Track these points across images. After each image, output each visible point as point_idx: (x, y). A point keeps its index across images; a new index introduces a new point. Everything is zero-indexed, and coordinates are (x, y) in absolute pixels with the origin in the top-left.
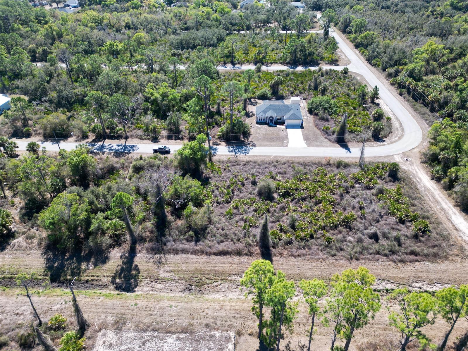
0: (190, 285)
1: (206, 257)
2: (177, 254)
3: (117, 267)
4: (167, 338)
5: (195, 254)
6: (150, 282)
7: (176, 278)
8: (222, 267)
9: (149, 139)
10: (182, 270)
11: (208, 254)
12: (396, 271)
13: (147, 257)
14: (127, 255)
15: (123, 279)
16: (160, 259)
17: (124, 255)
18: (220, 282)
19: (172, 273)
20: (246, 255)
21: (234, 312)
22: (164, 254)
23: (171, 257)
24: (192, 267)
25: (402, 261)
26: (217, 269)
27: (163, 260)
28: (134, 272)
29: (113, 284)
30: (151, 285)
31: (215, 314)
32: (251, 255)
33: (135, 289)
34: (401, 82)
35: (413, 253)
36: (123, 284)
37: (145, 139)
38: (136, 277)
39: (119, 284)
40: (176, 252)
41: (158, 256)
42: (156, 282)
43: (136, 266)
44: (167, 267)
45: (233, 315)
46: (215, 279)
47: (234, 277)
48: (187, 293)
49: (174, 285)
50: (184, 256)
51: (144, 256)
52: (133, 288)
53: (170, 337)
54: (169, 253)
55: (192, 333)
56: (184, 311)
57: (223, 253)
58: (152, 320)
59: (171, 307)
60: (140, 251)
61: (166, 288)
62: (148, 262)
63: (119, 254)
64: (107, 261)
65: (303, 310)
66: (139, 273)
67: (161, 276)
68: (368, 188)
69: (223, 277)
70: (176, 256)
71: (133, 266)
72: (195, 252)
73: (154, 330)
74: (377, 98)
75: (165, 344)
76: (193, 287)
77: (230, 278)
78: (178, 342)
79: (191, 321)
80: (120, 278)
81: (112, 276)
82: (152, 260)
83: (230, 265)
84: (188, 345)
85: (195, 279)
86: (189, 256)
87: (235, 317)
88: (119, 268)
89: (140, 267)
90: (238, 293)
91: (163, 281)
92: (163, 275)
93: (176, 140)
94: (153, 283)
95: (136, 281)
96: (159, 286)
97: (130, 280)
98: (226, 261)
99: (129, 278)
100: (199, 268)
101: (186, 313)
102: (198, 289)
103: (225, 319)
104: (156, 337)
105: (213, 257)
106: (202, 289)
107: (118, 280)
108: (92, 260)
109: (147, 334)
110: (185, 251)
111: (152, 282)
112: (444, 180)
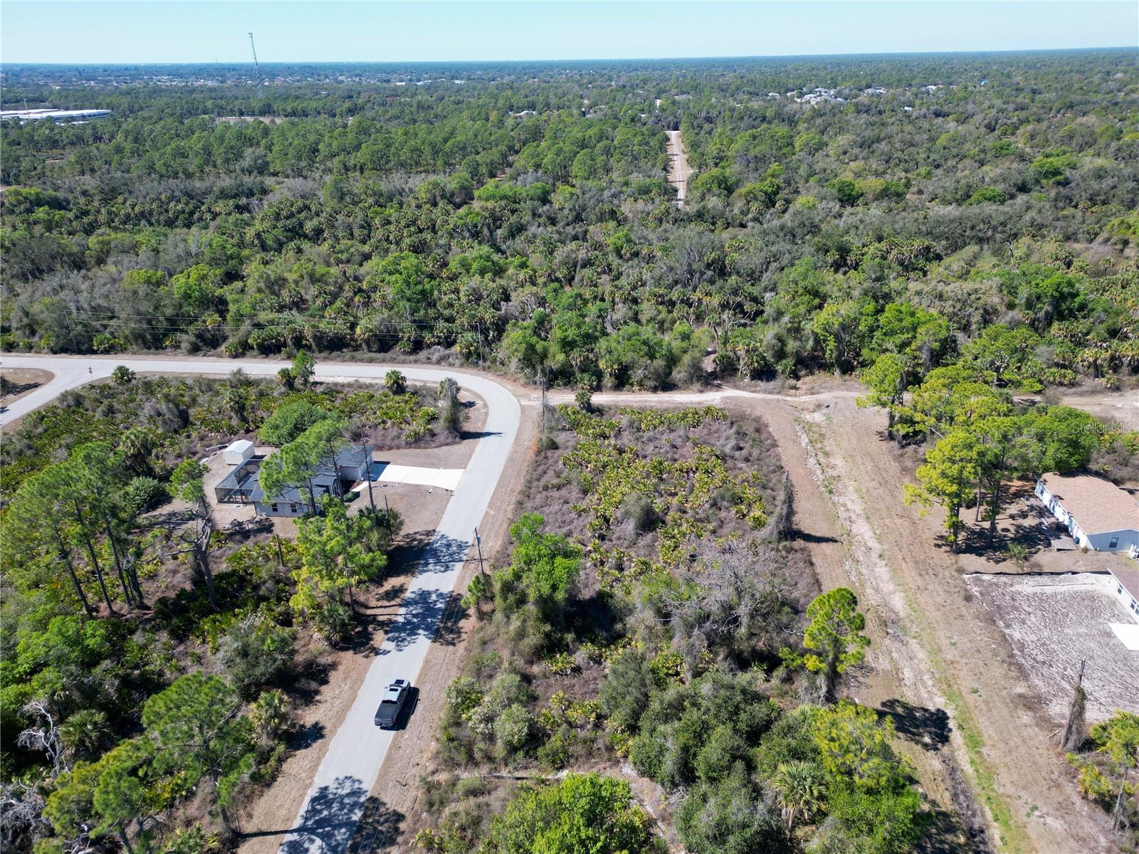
15: (921, 731)
36: (931, 732)
39: (933, 737)
53: (1011, 636)
56: (954, 627)
59: (953, 644)
73: (1011, 656)
80: (921, 735)
81: (923, 748)
101: (957, 624)
103: (945, 584)
104: (1022, 651)
107: (927, 739)
112: (608, 381)
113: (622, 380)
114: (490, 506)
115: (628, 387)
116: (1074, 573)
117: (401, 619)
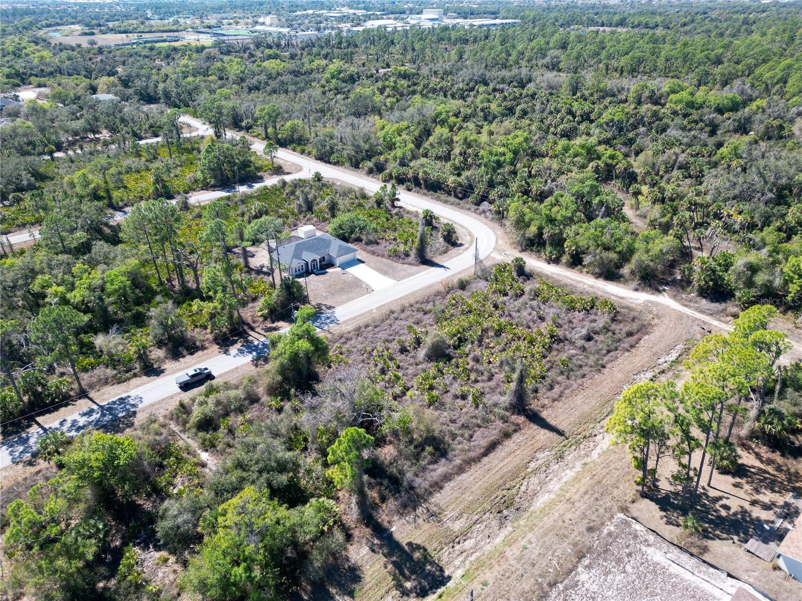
0: (499, 512)
1: (479, 465)
2: (441, 488)
3: (386, 568)
4: (577, 579)
5: (463, 472)
6: (451, 550)
7: (476, 517)
8: (508, 463)
9: (135, 375)
10: (472, 502)
11: (477, 460)
12: (638, 359)
13: (408, 522)
14: (376, 541)
15: (413, 577)
16: (428, 511)
17: (373, 544)
18: (525, 483)
19: (465, 515)
20: (515, 431)
22: (425, 500)
23: (438, 498)
24: (477, 489)
25: (632, 346)
27: (435, 509)
29: (408, 595)
30: (457, 553)
31: (577, 513)
32: (520, 429)
33: (447, 573)
34: (399, 175)
35: (630, 334)
36: (420, 583)
37: (129, 379)
38: (426, 558)
39: (415, 588)
40: (438, 486)
41: (419, 511)
42: (459, 543)
43: (410, 544)
44: (449, 514)
46: (517, 483)
47: (532, 465)
48: (508, 523)
49: (483, 527)
50: (452, 484)
51: (404, 525)
52: (443, 576)
53: (577, 574)
54: (430, 493)
55: (590, 549)
56: (546, 539)
57: (492, 447)
58: (532, 580)
59: (525, 548)
60: (389, 522)
61: (478, 538)
62: (418, 527)
63: (365, 550)
64: (358, 573)
66: (425, 550)
67: (456, 530)
68: (518, 296)
69: (523, 474)
70: (442, 491)
71: (406, 548)
72: (461, 470)
73: (552, 585)
74: (398, 200)
75: (586, 585)
76: (505, 512)
77: (529, 470)
78: (593, 571)
79: (570, 540)
80: (408, 579)
81: (394, 585)
82: (420, 521)
83: (512, 455)
84: (604, 564)
85: (497, 500)
86: (459, 478)
87: (596, 499)
88: (390, 566)
89: (418, 541)
90: (555, 479)
91: (465, 534)
92: (457, 526)
93: (192, 354)
94: (457, 547)
95: (432, 563)
96: (469, 544)
97: (424, 570)
98: (503, 454)
99: (421, 568)
100: (486, 485)
101: (551, 539)
102: (512, 509)
103: (593, 509)
104: (566, 588)
105: (485, 460)
106: (517, 506)
107: (408, 585)
108: (333, 591)
109: (553, 596)
110: (447, 478)
111: (453, 547)
112: (565, 258)
113: (576, 261)
114: (377, 308)
115: (579, 267)
116: (729, 575)
117: (256, 343)
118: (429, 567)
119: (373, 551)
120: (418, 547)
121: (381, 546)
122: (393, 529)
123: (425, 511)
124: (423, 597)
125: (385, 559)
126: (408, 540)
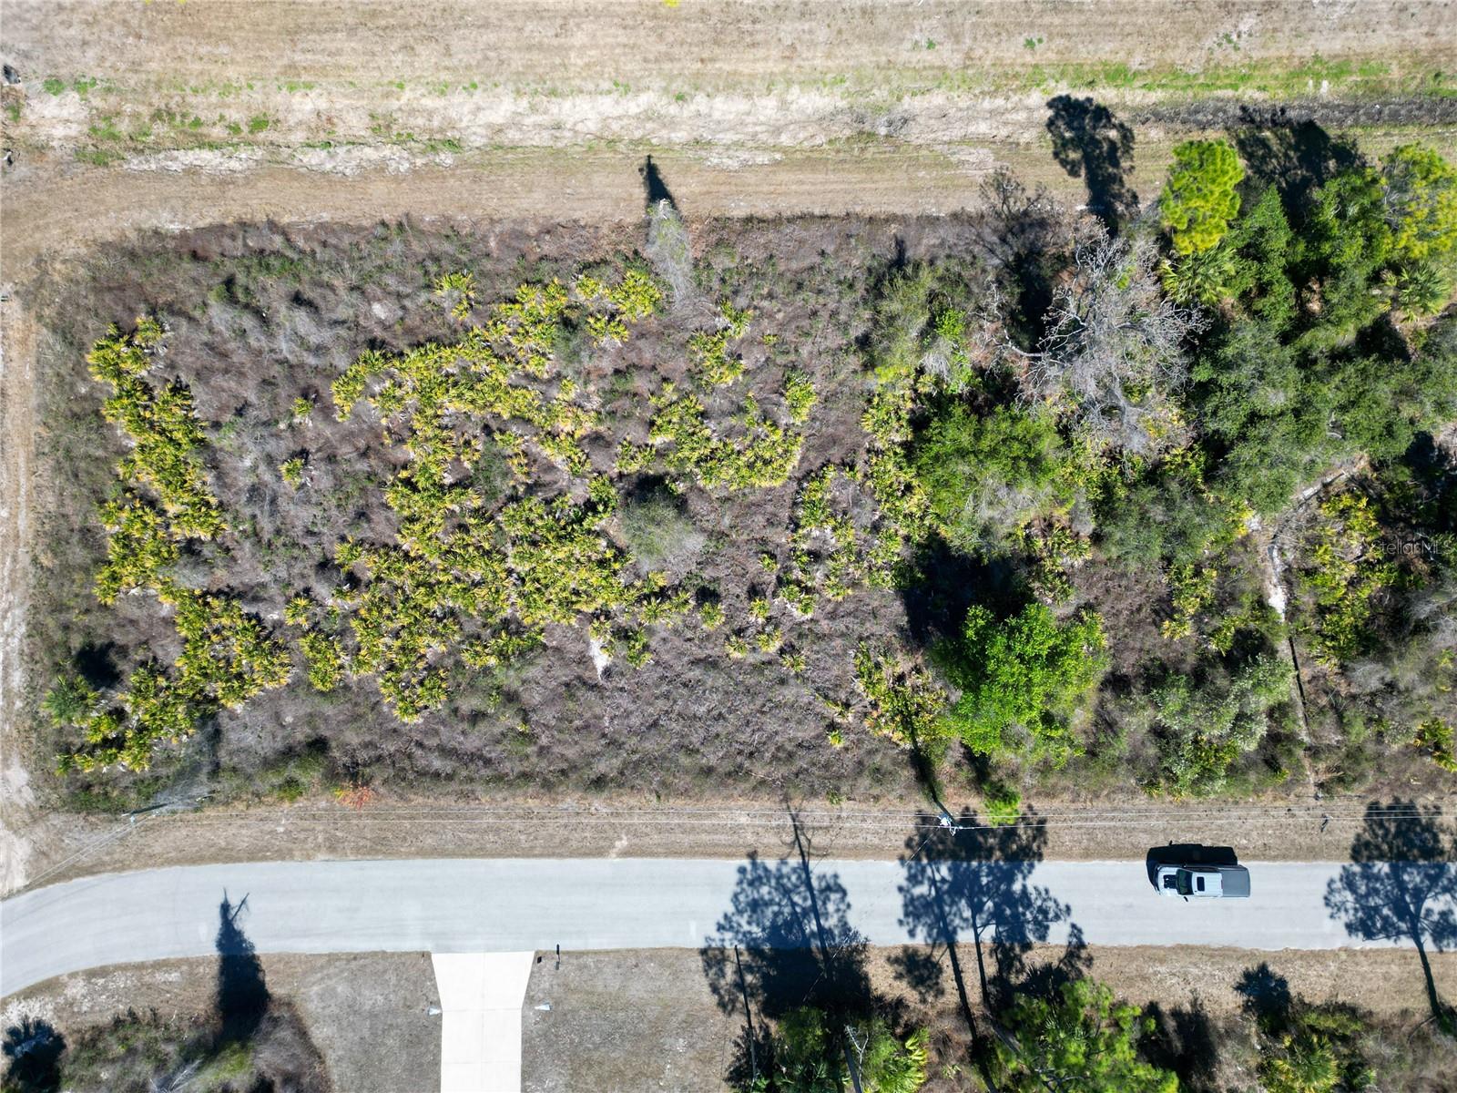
2: (956, 215)
3: (1132, 167)
8: (802, 183)
10: (928, 168)
11: (852, 219)
13: (1051, 202)
14: (1120, 208)
16: (1006, 198)
17: (1128, 206)
18: (808, 144)
19: (953, 160)
21: (759, 37)
22: (998, 214)
23: (975, 205)
24: (899, 179)
26: (820, 177)
27: (993, 194)
28: (1074, 155)
29: (1122, 125)
31: (806, 27)
33: (1050, 113)
38: (1063, 145)
40: (960, 219)
41: (1017, 207)
43: (1074, 173)
44: (976, 177)
45: (758, 26)
48: (897, 112)
50: (931, 211)
51: (1061, 203)
52: (1057, 115)
54: (980, 216)
59: (931, 45)
62: (1041, 187)
63: (1145, 205)
65: (572, 55)
66: (1056, 154)
67: (987, 152)
70: (958, 210)
71: (1083, 172)
72: (897, 219)
82: (1031, 193)
83: (783, 187)
86: (914, 211)
87: (754, 22)
88: (1125, 164)
89: (1057, 169)
92: (982, 155)
94: (1003, 132)
95: (1057, 136)
97: (1077, 136)
98: (794, 202)
99: (1080, 140)
100: (877, 176)
107: (1113, 134)
110: (932, 222)
111: (1009, 136)
117: (989, 932)
118: (1068, 135)
119: (1135, 197)
120: (1064, 163)
121: (1119, 197)
122: (1083, 207)
123: (1012, 201)
124: (1105, 109)
125: (1125, 177)
126: (1071, 180)
